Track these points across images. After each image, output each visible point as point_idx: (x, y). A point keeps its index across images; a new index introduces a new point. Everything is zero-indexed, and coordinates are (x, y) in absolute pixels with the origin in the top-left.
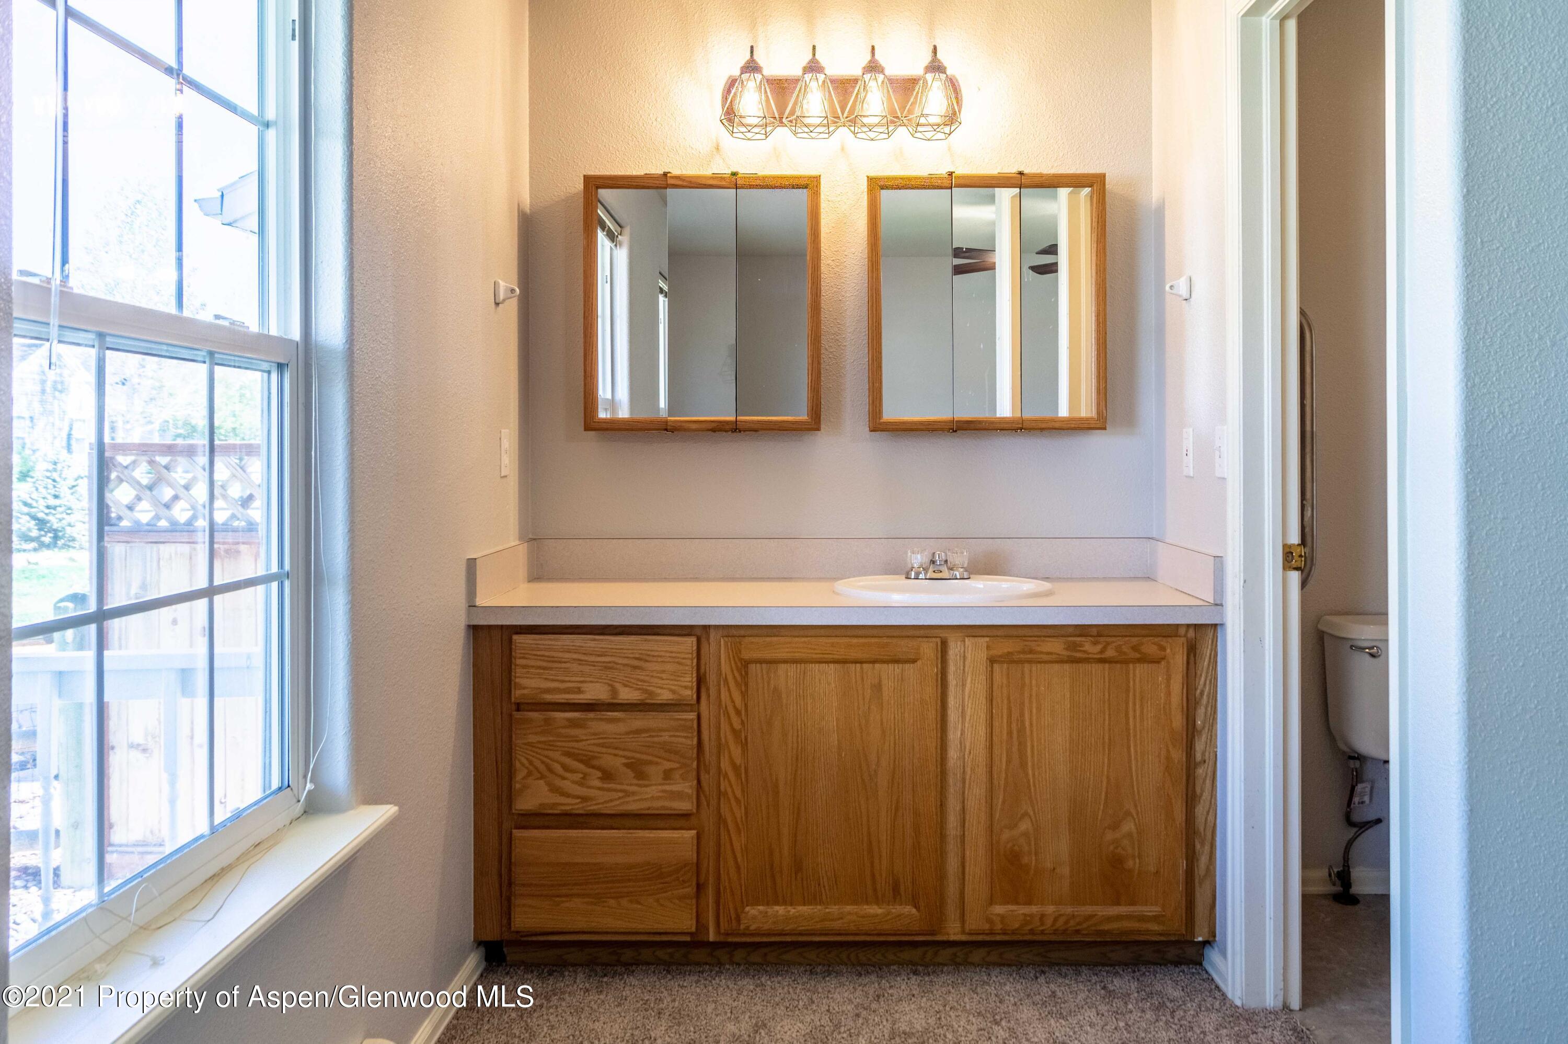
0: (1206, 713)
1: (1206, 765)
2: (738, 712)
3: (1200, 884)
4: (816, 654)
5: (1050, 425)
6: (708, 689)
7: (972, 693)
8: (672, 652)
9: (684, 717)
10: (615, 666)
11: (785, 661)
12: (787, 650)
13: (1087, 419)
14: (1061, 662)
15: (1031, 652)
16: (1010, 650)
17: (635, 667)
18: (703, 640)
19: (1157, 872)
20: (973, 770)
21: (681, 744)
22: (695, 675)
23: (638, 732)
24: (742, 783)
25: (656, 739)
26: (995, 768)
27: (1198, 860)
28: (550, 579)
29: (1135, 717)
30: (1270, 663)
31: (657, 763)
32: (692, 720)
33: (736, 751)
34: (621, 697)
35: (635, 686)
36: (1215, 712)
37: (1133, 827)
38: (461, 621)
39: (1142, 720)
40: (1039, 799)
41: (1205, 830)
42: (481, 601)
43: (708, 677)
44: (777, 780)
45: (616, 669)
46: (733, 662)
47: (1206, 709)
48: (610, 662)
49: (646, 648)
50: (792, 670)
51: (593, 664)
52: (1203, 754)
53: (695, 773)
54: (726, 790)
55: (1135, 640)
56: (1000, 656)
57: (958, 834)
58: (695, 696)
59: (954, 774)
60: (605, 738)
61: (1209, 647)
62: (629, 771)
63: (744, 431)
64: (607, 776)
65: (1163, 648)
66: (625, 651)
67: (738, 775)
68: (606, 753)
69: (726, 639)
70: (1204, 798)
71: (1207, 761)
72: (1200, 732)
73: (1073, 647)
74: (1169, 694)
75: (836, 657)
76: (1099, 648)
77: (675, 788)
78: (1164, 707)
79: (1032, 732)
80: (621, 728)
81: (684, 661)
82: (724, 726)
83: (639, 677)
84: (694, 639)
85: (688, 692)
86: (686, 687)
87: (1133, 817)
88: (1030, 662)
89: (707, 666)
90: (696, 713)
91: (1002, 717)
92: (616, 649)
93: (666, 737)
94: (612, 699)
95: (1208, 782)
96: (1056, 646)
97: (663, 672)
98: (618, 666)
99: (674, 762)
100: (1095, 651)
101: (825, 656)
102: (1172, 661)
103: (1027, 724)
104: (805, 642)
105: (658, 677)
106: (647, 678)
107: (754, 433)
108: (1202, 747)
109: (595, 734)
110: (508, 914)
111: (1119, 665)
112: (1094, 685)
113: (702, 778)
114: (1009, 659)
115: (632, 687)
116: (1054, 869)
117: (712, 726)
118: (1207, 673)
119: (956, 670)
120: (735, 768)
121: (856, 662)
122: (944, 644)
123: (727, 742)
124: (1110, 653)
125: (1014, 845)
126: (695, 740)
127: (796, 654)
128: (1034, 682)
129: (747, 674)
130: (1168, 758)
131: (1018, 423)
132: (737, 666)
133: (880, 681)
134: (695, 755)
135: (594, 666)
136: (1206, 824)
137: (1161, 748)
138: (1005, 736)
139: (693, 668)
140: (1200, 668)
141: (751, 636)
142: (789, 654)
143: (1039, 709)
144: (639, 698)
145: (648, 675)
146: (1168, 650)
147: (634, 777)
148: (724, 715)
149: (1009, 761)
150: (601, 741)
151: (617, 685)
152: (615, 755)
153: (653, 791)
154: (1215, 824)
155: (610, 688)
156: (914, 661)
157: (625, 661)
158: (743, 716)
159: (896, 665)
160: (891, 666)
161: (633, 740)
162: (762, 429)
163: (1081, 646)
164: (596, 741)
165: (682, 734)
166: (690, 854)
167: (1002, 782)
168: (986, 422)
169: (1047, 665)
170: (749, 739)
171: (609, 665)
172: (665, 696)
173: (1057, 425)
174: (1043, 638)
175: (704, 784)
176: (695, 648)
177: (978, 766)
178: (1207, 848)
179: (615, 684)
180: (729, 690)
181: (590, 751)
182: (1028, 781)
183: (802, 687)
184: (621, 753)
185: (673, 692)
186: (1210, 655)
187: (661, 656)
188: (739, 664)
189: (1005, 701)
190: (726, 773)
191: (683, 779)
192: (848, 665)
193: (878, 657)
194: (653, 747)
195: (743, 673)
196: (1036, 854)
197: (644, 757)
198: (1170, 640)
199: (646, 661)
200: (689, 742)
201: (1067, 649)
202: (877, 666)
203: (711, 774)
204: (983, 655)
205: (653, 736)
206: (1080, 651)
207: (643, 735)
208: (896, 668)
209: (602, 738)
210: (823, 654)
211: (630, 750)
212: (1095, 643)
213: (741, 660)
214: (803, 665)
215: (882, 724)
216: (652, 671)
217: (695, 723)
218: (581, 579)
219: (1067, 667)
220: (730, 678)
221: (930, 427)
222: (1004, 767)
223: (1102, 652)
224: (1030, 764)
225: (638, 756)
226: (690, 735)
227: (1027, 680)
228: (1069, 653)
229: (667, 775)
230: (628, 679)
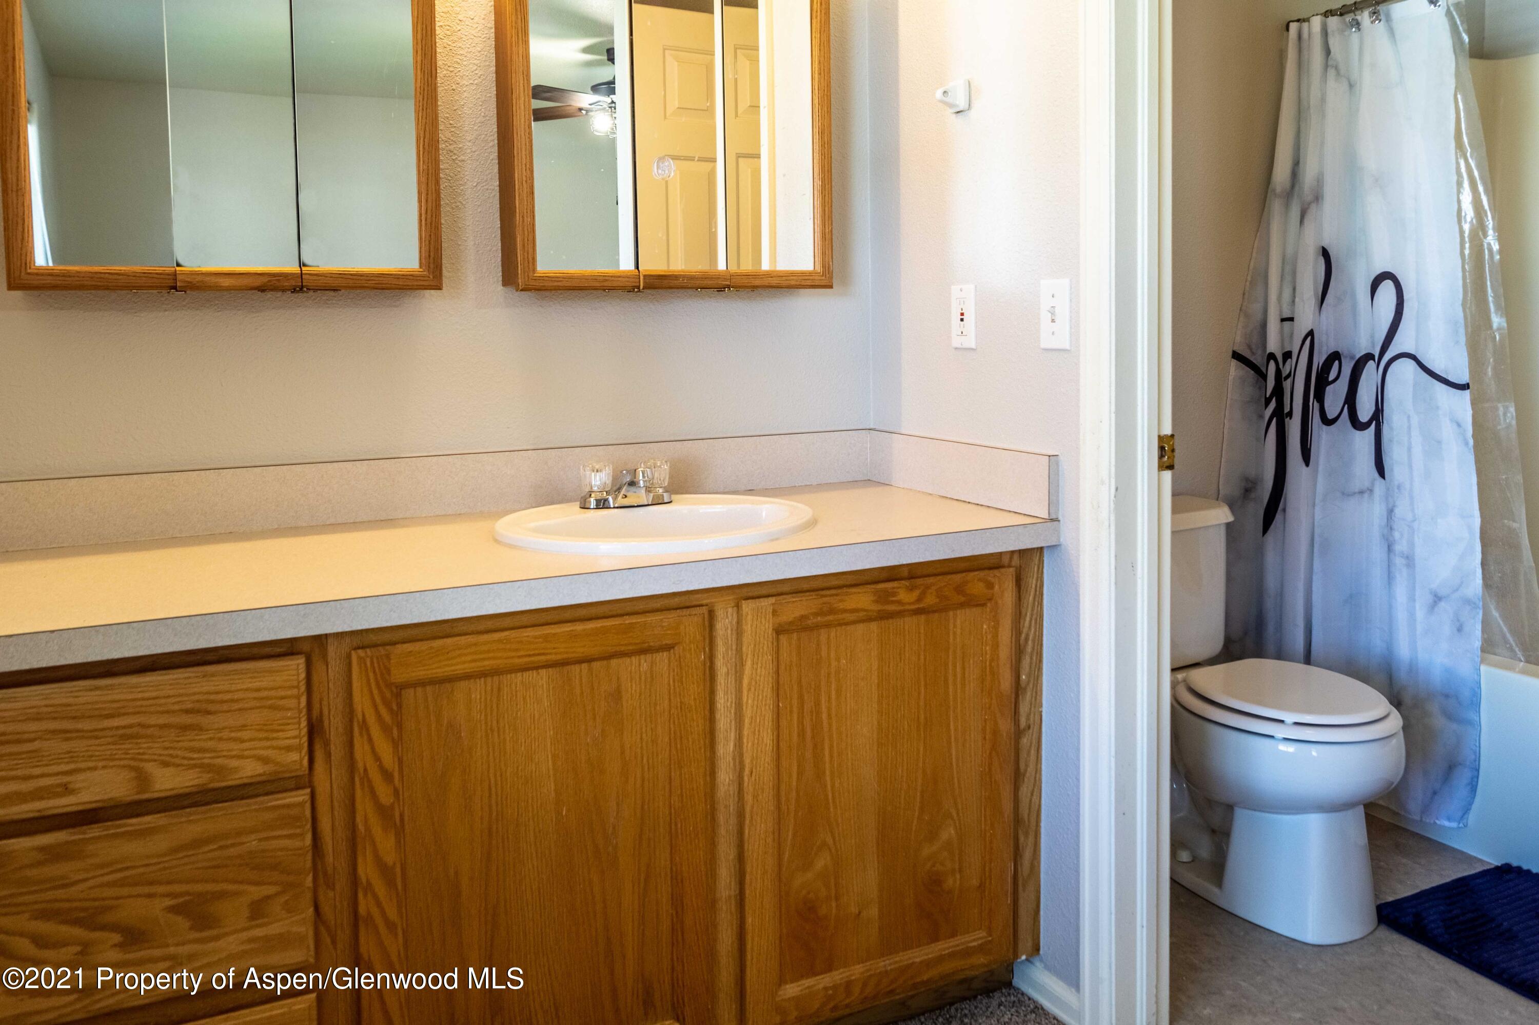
0: (1031, 663)
1: (1031, 731)
2: (387, 776)
3: (1024, 886)
4: (519, 657)
5: (766, 282)
6: (327, 744)
7: (753, 683)
8: (258, 690)
9: (287, 801)
10: (142, 731)
11: (468, 677)
12: (469, 658)
13: (810, 274)
14: (870, 620)
15: (832, 611)
16: (803, 613)
17: (185, 728)
18: (315, 658)
19: (980, 886)
20: (755, 797)
21: (281, 850)
22: (304, 724)
23: (197, 843)
24: (398, 894)
25: (232, 851)
26: (783, 787)
27: (1021, 857)
29: (955, 684)
30: (1143, 596)
31: (236, 894)
32: (301, 804)
33: (386, 844)
34: (158, 786)
35: (186, 762)
36: (1041, 661)
37: (953, 832)
39: (963, 685)
40: (840, 820)
41: (1029, 815)
43: (326, 723)
44: (456, 873)
45: (146, 736)
46: (375, 692)
47: (1031, 659)
48: (131, 726)
49: (205, 689)
50: (478, 690)
51: (94, 734)
52: (1028, 719)
53: (309, 896)
54: (369, 913)
55: (957, 578)
56: (791, 623)
57: (733, 893)
58: (305, 762)
59: (726, 807)
60: (127, 868)
61: (1035, 576)
62: (179, 919)
63: (315, 290)
65: (990, 586)
66: (163, 701)
67: (390, 883)
68: (129, 897)
69: (361, 652)
70: (1028, 775)
71: (1032, 726)
72: (1025, 689)
73: (884, 598)
74: (996, 646)
75: (553, 657)
76: (915, 594)
77: (274, 929)
78: (990, 665)
79: (830, 725)
80: (160, 843)
81: (282, 702)
82: (364, 806)
83: (192, 744)
84: (301, 661)
85: (294, 756)
86: (289, 749)
87: (953, 819)
88: (828, 625)
89: (325, 703)
90: (308, 790)
91: (791, 712)
92: (143, 699)
93: (252, 843)
94: (138, 793)
95: (1033, 752)
96: (862, 600)
97: (243, 727)
98: (149, 731)
99: (270, 884)
100: (912, 600)
101: (532, 659)
102: (1000, 602)
103: (824, 716)
104: (500, 641)
105: (235, 740)
106: (210, 744)
107: (332, 293)
108: (1027, 709)
109: (102, 866)
111: (937, 615)
112: (907, 649)
113: (321, 898)
114: (801, 626)
115: (178, 765)
116: (860, 913)
117: (336, 804)
118: (1033, 610)
119: (727, 650)
120: (385, 870)
121: (580, 661)
122: (711, 614)
123: (368, 829)
124: (931, 600)
125: (809, 893)
126: (309, 837)
127: (486, 663)
128: (833, 655)
129: (400, 706)
130: (995, 732)
131: (726, 280)
132: (383, 698)
133: (619, 686)
134: (309, 864)
135: (97, 738)
136: (1030, 805)
137: (985, 721)
138: (795, 738)
139: (300, 712)
140: (1025, 606)
141: (404, 642)
142: (473, 665)
143: (839, 692)
144: (196, 782)
145: (211, 739)
146: (997, 587)
147: (191, 928)
148: (362, 784)
149: (800, 773)
150: (119, 875)
151: (149, 767)
152: (150, 896)
154: (1040, 806)
155: (133, 774)
156: (669, 648)
157: (162, 720)
158: (396, 781)
159: (642, 657)
160: (635, 660)
161: (186, 860)
162: (346, 287)
163: (894, 594)
164: (106, 879)
165: (285, 832)
167: (792, 807)
168: (684, 277)
169: (848, 628)
170: (406, 818)
171: (129, 731)
173: (774, 282)
174: (845, 590)
175: (326, 909)
176: (303, 675)
177: (763, 789)
178: (1031, 839)
179: (142, 764)
180: (370, 740)
181: (94, 900)
182: (826, 796)
183: (495, 713)
184: (161, 889)
185: (265, 760)
186: (1036, 586)
187: (237, 701)
188: (388, 695)
189: (795, 687)
190: (369, 884)
191: (289, 911)
192: (569, 667)
193: (618, 649)
194: (226, 866)
195: (395, 708)
196: (837, 899)
197: (210, 887)
198: (996, 572)
199: (209, 713)
200: (297, 843)
201: (877, 602)
202: (614, 662)
203: (338, 887)
204: (767, 626)
205: (227, 847)
206: (893, 602)
207: (206, 849)
208: (642, 661)
209: (121, 870)
210: (530, 656)
211: (180, 882)
212: (911, 589)
213: (389, 685)
214: (496, 678)
215: (623, 753)
216: (220, 730)
217: (308, 806)
219: (874, 626)
220: (372, 720)
221: (606, 284)
222: (794, 784)
223: (919, 600)
224: (828, 773)
225: (199, 888)
226: (298, 831)
227: (824, 653)
228: (880, 607)
229: (257, 911)
230: (171, 752)
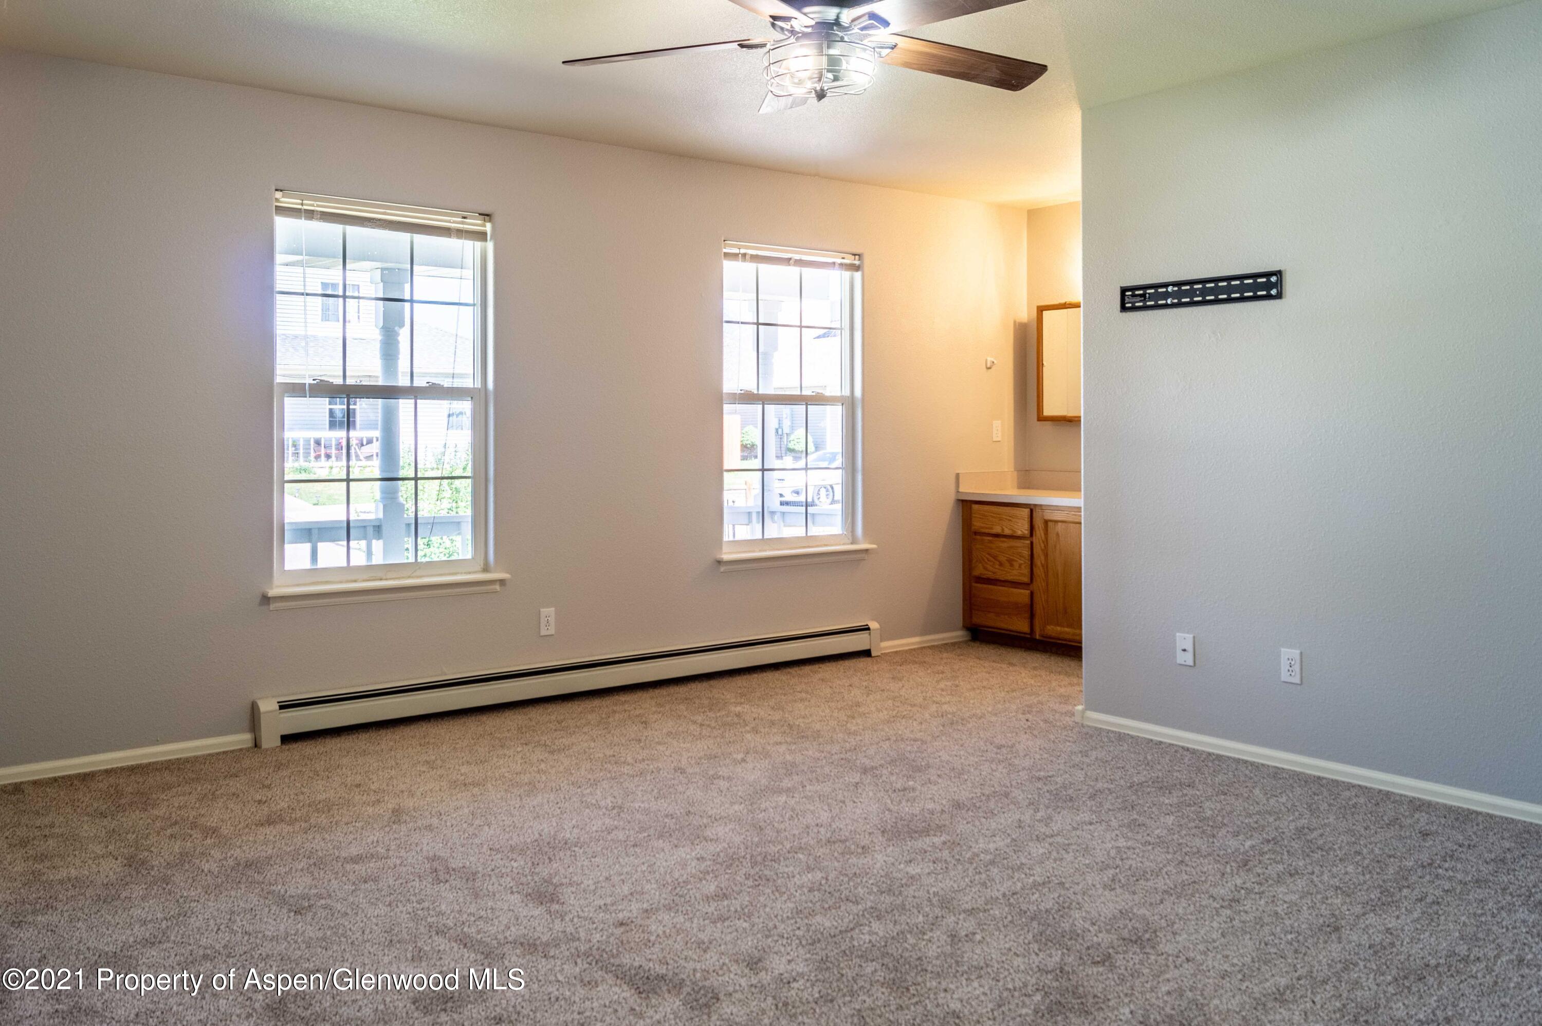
2: (1044, 542)
6: (1034, 532)
9: (1027, 542)
17: (1009, 520)
18: (1034, 511)
21: (1026, 554)
22: (1030, 525)
23: (1011, 547)
28: (1033, 488)
31: (1018, 561)
34: (1005, 532)
38: (951, 498)
42: (961, 490)
43: (1034, 526)
46: (1042, 520)
48: (1001, 517)
51: (996, 518)
53: (1030, 567)
54: (1040, 575)
58: (1030, 534)
60: (1001, 549)
62: (1008, 563)
64: (1001, 564)
68: (1001, 555)
77: (1023, 572)
80: (1005, 545)
82: (1040, 548)
84: (1029, 510)
85: (1028, 532)
86: (1027, 530)
89: (1034, 521)
90: (1030, 541)
93: (1021, 550)
94: (1002, 533)
97: (1020, 523)
98: (1004, 519)
99: (1023, 561)
105: (1018, 525)
106: (1013, 525)
109: (997, 547)
110: (971, 617)
115: (1009, 529)
117: (1035, 547)
126: (1030, 552)
129: (1047, 526)
134: (1030, 559)
139: (1029, 522)
144: (1011, 533)
147: (1009, 566)
148: (1040, 543)
152: (1004, 556)
153: (1015, 572)
155: (1002, 529)
158: (1047, 545)
161: (1009, 550)
165: (1026, 549)
166: (1027, 600)
170: (1048, 556)
172: (1019, 533)
176: (1029, 513)
180: (1041, 532)
181: (996, 554)
185: (1023, 532)
188: (1044, 521)
190: (1040, 568)
191: (1026, 569)
194: (1016, 554)
195: (1046, 523)
197: (1013, 558)
199: (1013, 518)
200: (1028, 553)
203: (1035, 568)
205: (1016, 550)
207: (1012, 549)
209: (999, 549)
211: (1008, 555)
216: (1016, 522)
217: (1030, 545)
218: (1037, 488)
220: (1041, 527)
225: (1011, 557)
226: (1028, 550)
229: (1021, 566)
